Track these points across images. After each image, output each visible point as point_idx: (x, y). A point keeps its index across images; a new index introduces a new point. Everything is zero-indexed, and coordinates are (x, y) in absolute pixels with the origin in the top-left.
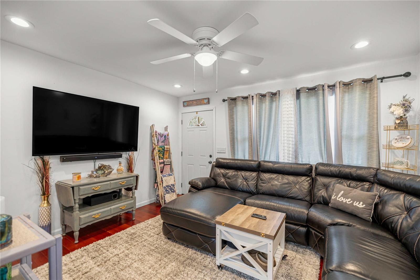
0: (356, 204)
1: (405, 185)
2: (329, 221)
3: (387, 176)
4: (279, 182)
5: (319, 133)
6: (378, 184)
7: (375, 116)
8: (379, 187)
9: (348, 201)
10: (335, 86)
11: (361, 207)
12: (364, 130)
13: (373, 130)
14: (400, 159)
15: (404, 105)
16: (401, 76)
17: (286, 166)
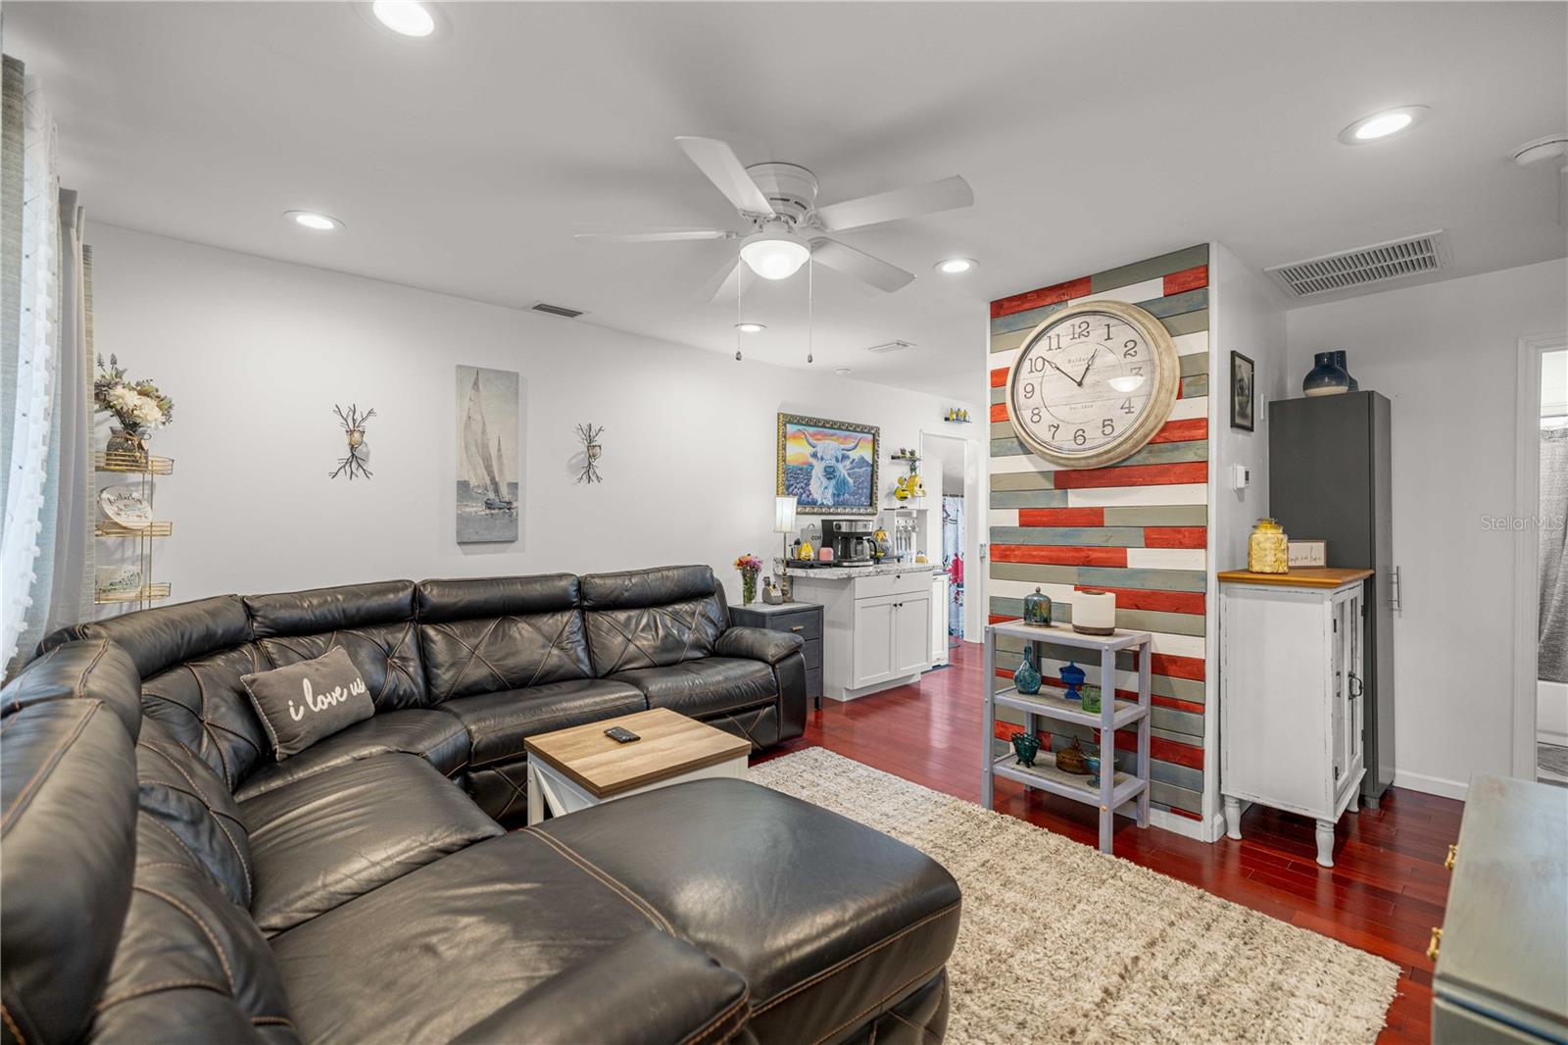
9: (339, 695)
11: (364, 689)
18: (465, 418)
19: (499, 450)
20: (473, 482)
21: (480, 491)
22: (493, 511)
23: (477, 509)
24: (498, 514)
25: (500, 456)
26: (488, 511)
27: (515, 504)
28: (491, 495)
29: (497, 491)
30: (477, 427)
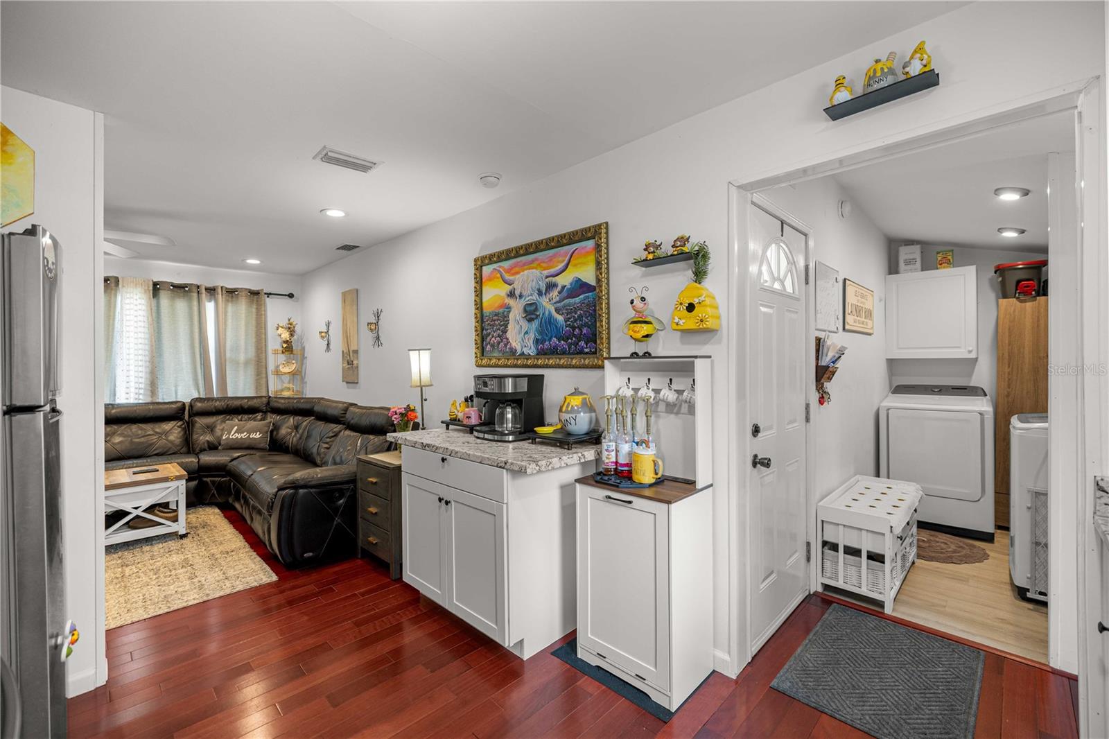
0: (252, 436)
2: (228, 459)
3: (278, 402)
5: (193, 354)
6: (270, 412)
7: (263, 336)
8: (272, 415)
9: (244, 435)
10: (215, 290)
11: (258, 436)
12: (252, 353)
13: (262, 353)
14: (287, 385)
15: (289, 328)
16: (286, 295)
17: (139, 410)
20: (345, 351)
21: (346, 356)
22: (349, 366)
23: (346, 365)
29: (350, 355)
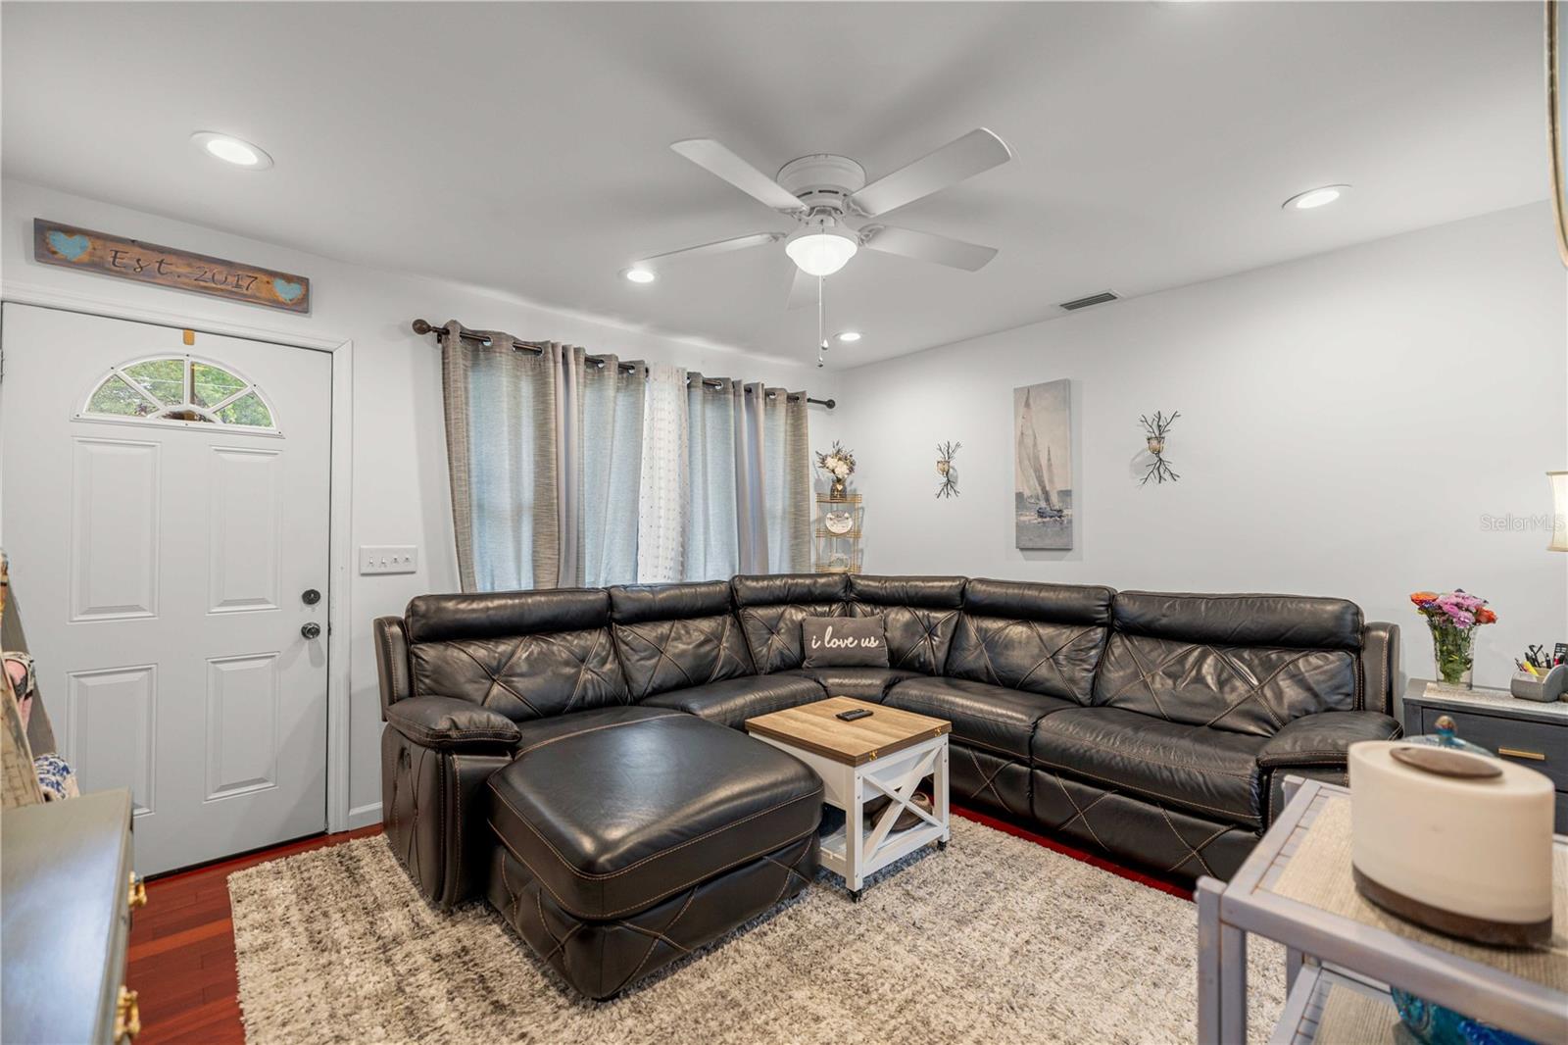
0: (865, 643)
1: (907, 593)
4: (689, 644)
6: (859, 601)
9: (849, 643)
10: (751, 390)
11: (875, 645)
16: (825, 403)
18: (1019, 433)
19: (1049, 460)
20: (1027, 493)
21: (1033, 501)
22: (1044, 520)
23: (1031, 517)
24: (1048, 522)
25: (1050, 465)
26: (1040, 520)
27: (1065, 512)
28: (1043, 504)
29: (1047, 500)
30: (1029, 441)
